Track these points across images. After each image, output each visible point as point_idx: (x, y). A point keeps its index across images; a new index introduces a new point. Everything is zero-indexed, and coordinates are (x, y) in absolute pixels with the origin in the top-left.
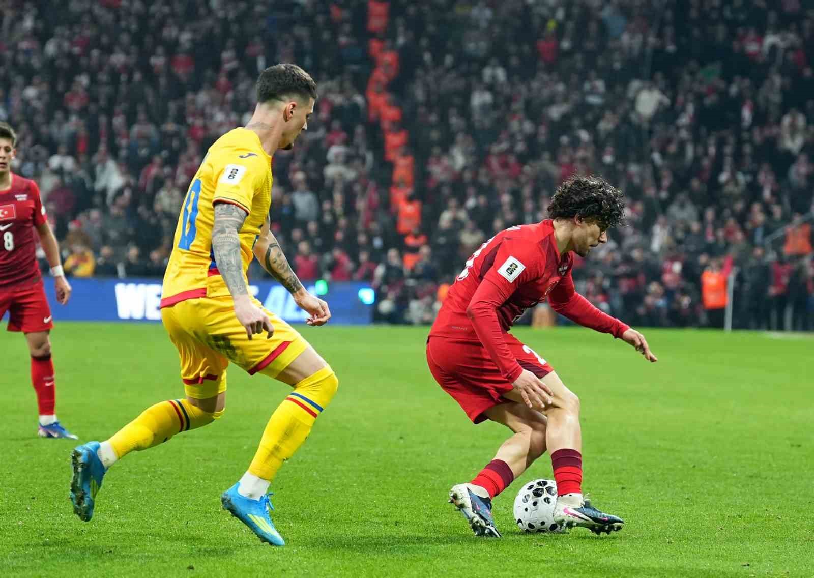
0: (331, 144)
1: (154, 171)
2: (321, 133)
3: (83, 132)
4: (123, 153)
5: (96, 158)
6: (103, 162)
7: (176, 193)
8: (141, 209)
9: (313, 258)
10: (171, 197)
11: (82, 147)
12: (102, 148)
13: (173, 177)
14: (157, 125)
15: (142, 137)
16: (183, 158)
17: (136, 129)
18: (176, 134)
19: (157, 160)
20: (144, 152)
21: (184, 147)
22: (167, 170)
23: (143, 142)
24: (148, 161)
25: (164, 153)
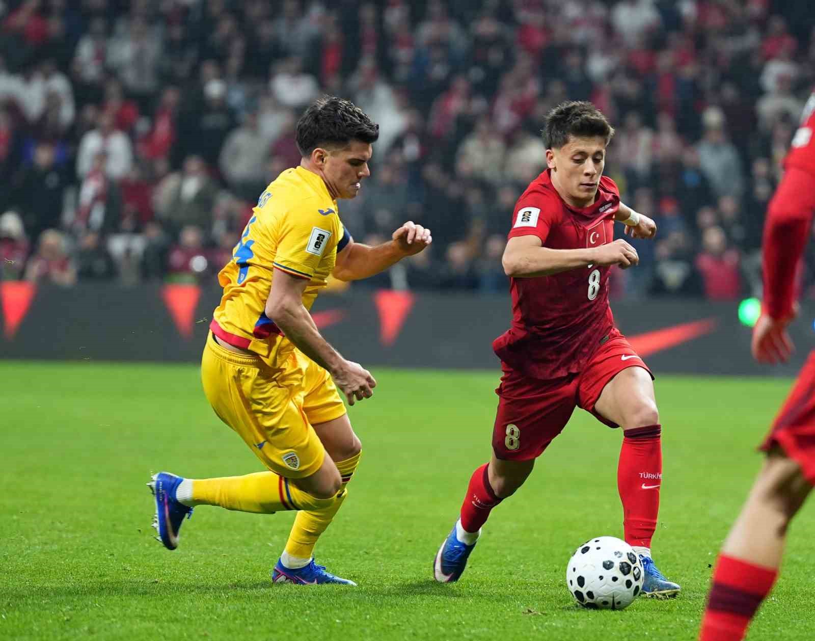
0: (769, 57)
1: (456, 105)
2: (751, 39)
3: (333, 36)
4: (403, 73)
5: (356, 81)
6: (368, 89)
7: (496, 145)
8: (432, 172)
9: (731, 258)
10: (487, 150)
11: (332, 60)
12: (367, 63)
13: (490, 115)
14: (464, 24)
15: (439, 44)
16: (508, 82)
17: (427, 31)
18: (497, 41)
19: (461, 84)
20: (439, 71)
21: (509, 62)
22: (478, 105)
23: (437, 54)
24: (444, 88)
25: (476, 74)
